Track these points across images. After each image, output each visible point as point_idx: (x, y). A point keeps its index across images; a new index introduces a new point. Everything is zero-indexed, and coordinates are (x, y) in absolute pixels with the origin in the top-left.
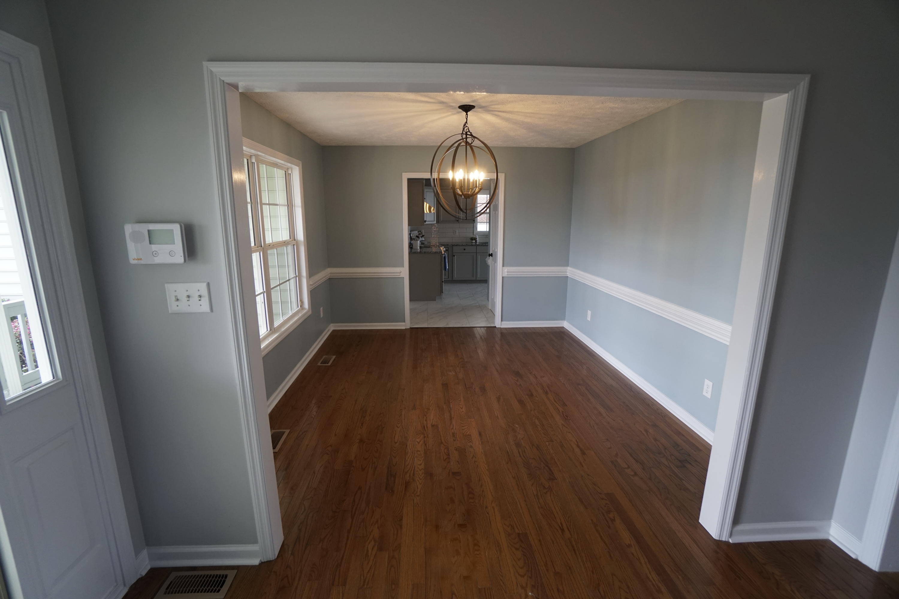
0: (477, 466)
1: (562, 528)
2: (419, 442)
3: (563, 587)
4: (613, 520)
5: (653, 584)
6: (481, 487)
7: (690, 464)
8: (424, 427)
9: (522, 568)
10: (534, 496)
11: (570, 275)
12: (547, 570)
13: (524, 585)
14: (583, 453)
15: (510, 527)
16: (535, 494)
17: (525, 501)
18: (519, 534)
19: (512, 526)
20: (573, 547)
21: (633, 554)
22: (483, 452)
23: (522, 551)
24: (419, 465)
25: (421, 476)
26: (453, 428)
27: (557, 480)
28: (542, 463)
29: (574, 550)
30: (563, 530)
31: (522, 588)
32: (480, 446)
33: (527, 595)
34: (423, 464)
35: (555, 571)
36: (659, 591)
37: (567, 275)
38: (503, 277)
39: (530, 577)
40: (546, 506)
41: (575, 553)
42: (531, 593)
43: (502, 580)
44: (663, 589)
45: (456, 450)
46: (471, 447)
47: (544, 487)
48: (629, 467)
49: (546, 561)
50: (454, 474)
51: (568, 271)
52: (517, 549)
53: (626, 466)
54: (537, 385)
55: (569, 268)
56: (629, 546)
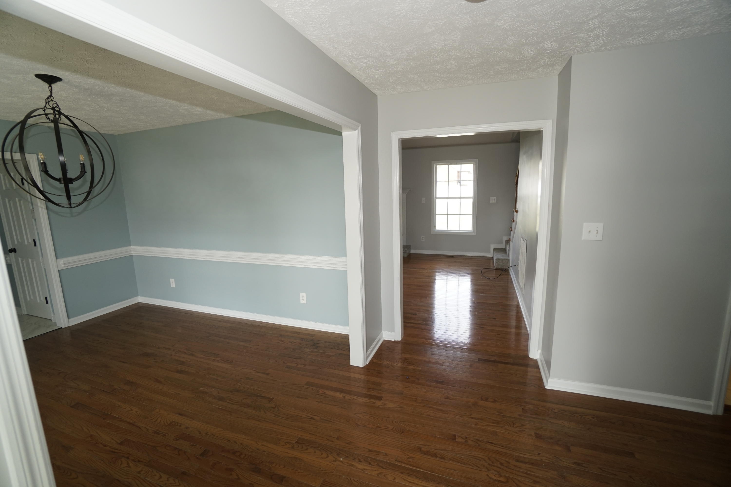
0: (212, 434)
1: (311, 418)
2: (127, 466)
3: (348, 440)
4: (324, 393)
5: (369, 403)
6: (236, 443)
7: (318, 344)
8: (112, 452)
9: (322, 454)
10: (275, 417)
11: (134, 253)
12: (333, 442)
13: (334, 459)
14: (267, 374)
15: (287, 444)
16: (274, 416)
17: (274, 424)
18: (297, 442)
19: (287, 443)
20: (327, 420)
21: (349, 399)
22: (202, 423)
23: (311, 447)
24: (159, 479)
25: (176, 483)
26: (148, 430)
27: (274, 399)
28: (252, 397)
29: (329, 421)
30: (312, 418)
31: (335, 461)
32: (193, 421)
33: (341, 462)
34: (161, 474)
35: (336, 438)
36: (374, 403)
37: (132, 253)
38: (59, 271)
39: (331, 453)
40: (288, 416)
41: (331, 422)
42: (341, 458)
43: (323, 470)
44: (374, 401)
45: (177, 440)
46: (187, 428)
47: (274, 408)
48: (297, 364)
49: (326, 439)
50: (203, 454)
51: (132, 250)
52: (307, 449)
53: (296, 365)
54: (176, 353)
55: (132, 247)
56: (344, 397)
